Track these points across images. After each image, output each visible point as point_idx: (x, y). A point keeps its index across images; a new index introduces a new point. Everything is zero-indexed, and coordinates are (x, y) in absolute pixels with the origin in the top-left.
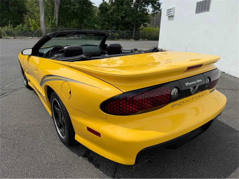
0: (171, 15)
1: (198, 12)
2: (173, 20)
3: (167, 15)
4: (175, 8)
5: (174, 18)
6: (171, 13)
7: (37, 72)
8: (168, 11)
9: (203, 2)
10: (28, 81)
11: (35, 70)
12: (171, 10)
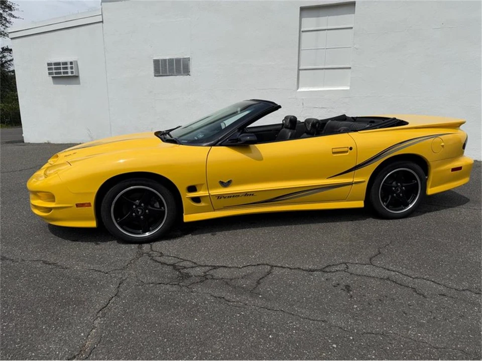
0: (70, 74)
1: (161, 74)
2: (79, 83)
3: (50, 74)
4: (77, 62)
5: (81, 81)
6: (69, 70)
7: (348, 153)
8: (53, 67)
9: (171, 61)
10: (184, 214)
11: (334, 153)
12: (69, 66)
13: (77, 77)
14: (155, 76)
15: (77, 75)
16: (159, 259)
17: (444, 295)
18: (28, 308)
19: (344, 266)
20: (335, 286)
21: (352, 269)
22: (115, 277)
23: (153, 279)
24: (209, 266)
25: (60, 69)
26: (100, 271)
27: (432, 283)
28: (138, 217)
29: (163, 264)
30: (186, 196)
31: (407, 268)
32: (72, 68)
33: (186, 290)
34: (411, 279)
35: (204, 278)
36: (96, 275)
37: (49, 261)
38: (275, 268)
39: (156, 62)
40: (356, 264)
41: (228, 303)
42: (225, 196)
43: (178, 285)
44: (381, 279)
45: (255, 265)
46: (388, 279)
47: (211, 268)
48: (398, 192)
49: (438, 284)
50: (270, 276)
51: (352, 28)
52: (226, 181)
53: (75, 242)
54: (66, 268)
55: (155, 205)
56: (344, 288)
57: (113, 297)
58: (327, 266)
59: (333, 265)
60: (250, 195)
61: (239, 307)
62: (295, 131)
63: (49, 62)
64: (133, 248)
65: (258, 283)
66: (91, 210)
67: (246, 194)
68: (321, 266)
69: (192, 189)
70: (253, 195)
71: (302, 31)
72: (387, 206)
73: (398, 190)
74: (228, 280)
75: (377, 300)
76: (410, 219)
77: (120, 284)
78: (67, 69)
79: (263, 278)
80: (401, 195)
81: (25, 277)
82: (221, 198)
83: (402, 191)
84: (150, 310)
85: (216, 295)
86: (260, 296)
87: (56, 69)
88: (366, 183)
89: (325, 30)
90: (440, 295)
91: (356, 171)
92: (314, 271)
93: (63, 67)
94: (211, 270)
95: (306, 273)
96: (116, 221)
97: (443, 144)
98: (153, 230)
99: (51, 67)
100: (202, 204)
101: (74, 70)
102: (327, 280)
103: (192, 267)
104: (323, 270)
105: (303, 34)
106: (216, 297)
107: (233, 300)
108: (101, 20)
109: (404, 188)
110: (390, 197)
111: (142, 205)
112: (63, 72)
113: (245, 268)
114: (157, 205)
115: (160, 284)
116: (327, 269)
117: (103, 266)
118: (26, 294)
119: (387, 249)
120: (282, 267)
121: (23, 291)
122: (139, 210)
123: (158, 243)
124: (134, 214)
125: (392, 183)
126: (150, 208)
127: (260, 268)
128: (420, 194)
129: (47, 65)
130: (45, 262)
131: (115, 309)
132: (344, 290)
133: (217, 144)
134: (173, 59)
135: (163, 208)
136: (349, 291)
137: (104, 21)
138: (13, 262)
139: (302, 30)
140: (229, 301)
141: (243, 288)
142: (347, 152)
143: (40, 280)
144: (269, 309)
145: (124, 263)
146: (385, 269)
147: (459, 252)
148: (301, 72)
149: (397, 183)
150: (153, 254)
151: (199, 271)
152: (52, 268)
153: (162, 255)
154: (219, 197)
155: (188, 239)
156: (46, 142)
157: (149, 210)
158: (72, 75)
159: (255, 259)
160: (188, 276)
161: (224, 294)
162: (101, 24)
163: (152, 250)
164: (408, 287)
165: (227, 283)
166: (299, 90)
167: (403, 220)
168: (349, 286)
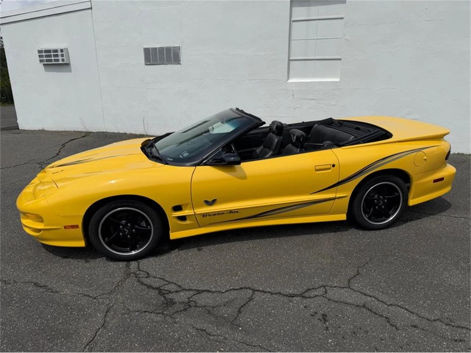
0: (61, 62)
1: (152, 63)
2: (70, 71)
3: (41, 61)
4: (67, 49)
5: (72, 69)
6: (60, 58)
7: (330, 171)
8: (44, 54)
9: (161, 49)
10: (170, 232)
11: (317, 170)
12: (59, 53)
13: (68, 65)
14: (146, 65)
15: (67, 62)
16: (144, 280)
17: (415, 327)
18: (18, 342)
19: (322, 289)
20: (312, 315)
21: (331, 294)
22: (103, 303)
23: (139, 306)
24: (193, 290)
25: (50, 56)
26: (89, 296)
27: (406, 311)
28: (125, 236)
29: (149, 287)
30: (172, 215)
31: (383, 293)
32: (62, 55)
33: (169, 320)
34: (386, 306)
35: (188, 305)
36: (85, 300)
37: (39, 282)
38: (256, 292)
39: (147, 51)
40: (335, 287)
41: (208, 336)
42: (210, 214)
43: (162, 314)
44: (357, 306)
45: (237, 289)
46: (364, 306)
47: (195, 292)
48: (380, 204)
49: (411, 312)
50: (251, 303)
51: (343, 18)
52: (210, 200)
53: (65, 260)
54: (56, 292)
55: (142, 224)
56: (321, 318)
57: (99, 329)
58: (307, 291)
59: (313, 289)
60: (235, 212)
61: (219, 342)
62: (282, 137)
63: (40, 49)
64: (121, 266)
65: (240, 312)
66: (79, 231)
67: (231, 212)
68: (301, 290)
69: (178, 208)
70: (237, 212)
71: (293, 21)
72: (369, 218)
73: (380, 203)
74: (210, 308)
75: (351, 333)
76: (391, 229)
77: (107, 312)
78: (58, 57)
79: (245, 305)
80: (383, 207)
81: (16, 303)
82: (206, 216)
83: (384, 203)
84: (134, 345)
85: (198, 326)
86: (240, 329)
87: (47, 56)
88: (348, 198)
89: (316, 20)
90: (411, 326)
91: (339, 186)
92: (294, 297)
93: (54, 55)
94: (194, 295)
95: (286, 299)
96: (104, 240)
97: (425, 158)
98: (140, 248)
99: (42, 54)
100: (188, 222)
101: (64, 58)
102: (305, 307)
103: (177, 292)
104: (302, 296)
105: (294, 24)
106: (197, 329)
107: (215, 333)
108: (90, 7)
109: (386, 200)
110: (372, 209)
111: (129, 225)
112: (54, 59)
113: (227, 293)
114: (144, 224)
115: (146, 312)
116: (307, 295)
117: (92, 290)
118: (16, 325)
119: (366, 269)
120: (263, 291)
121: (15, 321)
122: (125, 230)
123: (146, 260)
124: (121, 234)
125: (374, 196)
126: (137, 227)
127: (242, 292)
128: (402, 205)
129: (37, 52)
130: (36, 284)
131: (101, 343)
132: (321, 321)
133: (202, 164)
134: (163, 48)
135: (149, 227)
136: (325, 321)
137: (93, 7)
138: (5, 284)
139: (293, 19)
140: (210, 335)
141: (224, 318)
142: (330, 169)
143: (30, 307)
144: (248, 345)
145: (112, 286)
146: (362, 293)
147: (435, 272)
148: (291, 62)
149: (379, 196)
150: (140, 274)
151: (183, 296)
152: (43, 292)
153: (148, 275)
154: (204, 215)
155: (175, 256)
156: (41, 129)
157: (136, 229)
158: (63, 63)
159: (238, 281)
160: (172, 303)
161: (205, 326)
162: (90, 10)
163: (139, 270)
164: (382, 316)
165: (209, 312)
166: (289, 81)
167: (384, 230)
168: (326, 316)
